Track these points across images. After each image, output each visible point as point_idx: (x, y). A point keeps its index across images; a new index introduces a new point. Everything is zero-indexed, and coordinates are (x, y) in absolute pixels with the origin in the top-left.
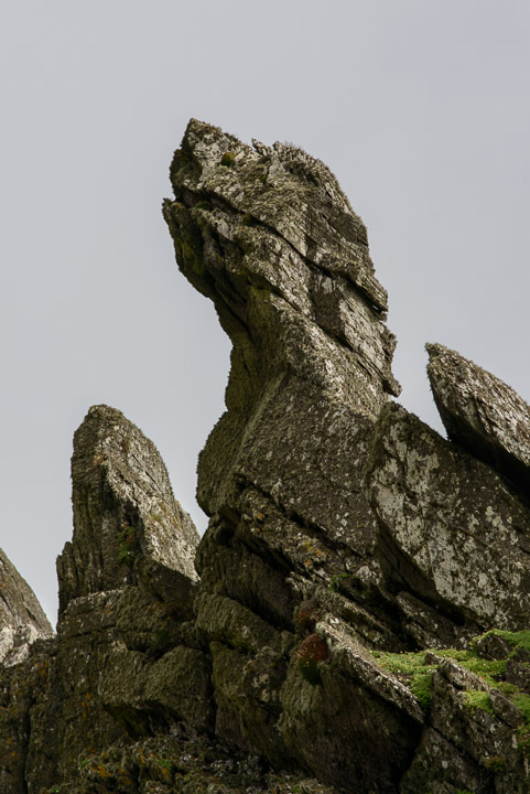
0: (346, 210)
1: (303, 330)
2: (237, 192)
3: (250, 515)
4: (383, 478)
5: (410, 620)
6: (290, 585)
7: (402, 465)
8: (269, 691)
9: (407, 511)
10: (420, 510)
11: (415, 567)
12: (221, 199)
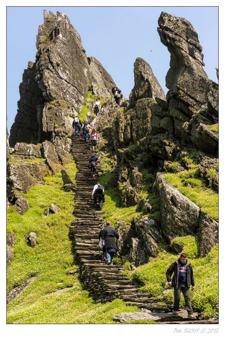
0: (194, 31)
1: (188, 58)
2: (172, 28)
3: (181, 95)
4: (209, 94)
5: (215, 120)
6: (189, 109)
7: (213, 92)
8: (188, 130)
9: (214, 100)
10: (216, 100)
11: (215, 110)
12: (169, 29)
